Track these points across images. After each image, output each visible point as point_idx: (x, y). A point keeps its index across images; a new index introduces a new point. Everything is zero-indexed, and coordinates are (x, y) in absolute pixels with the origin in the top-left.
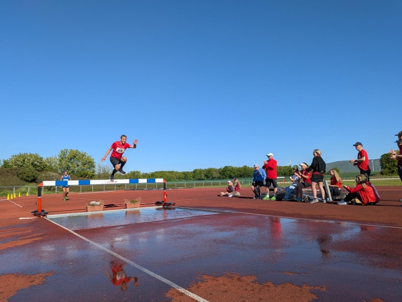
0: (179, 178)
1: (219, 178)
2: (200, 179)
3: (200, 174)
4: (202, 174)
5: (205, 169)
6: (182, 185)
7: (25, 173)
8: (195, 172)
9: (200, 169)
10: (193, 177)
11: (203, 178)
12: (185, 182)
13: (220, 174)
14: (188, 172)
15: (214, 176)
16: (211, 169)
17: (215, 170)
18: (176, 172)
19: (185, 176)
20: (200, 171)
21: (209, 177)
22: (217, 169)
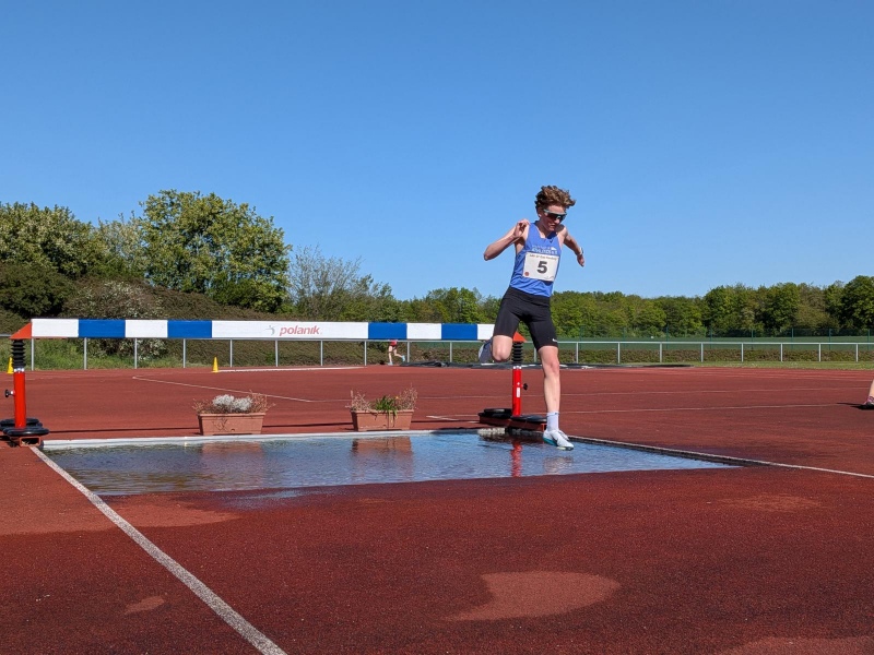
0: (644, 326)
1: (823, 331)
2: (735, 333)
3: (739, 309)
4: (746, 311)
5: (762, 290)
6: (648, 355)
7: (18, 284)
8: (713, 299)
9: (739, 290)
10: (706, 323)
11: (752, 328)
12: (661, 343)
13: (831, 311)
14: (681, 299)
15: (801, 318)
16: (790, 287)
17: (806, 293)
18: (632, 298)
19: (671, 316)
20: (740, 297)
21: (778, 326)
22: (816, 290)
